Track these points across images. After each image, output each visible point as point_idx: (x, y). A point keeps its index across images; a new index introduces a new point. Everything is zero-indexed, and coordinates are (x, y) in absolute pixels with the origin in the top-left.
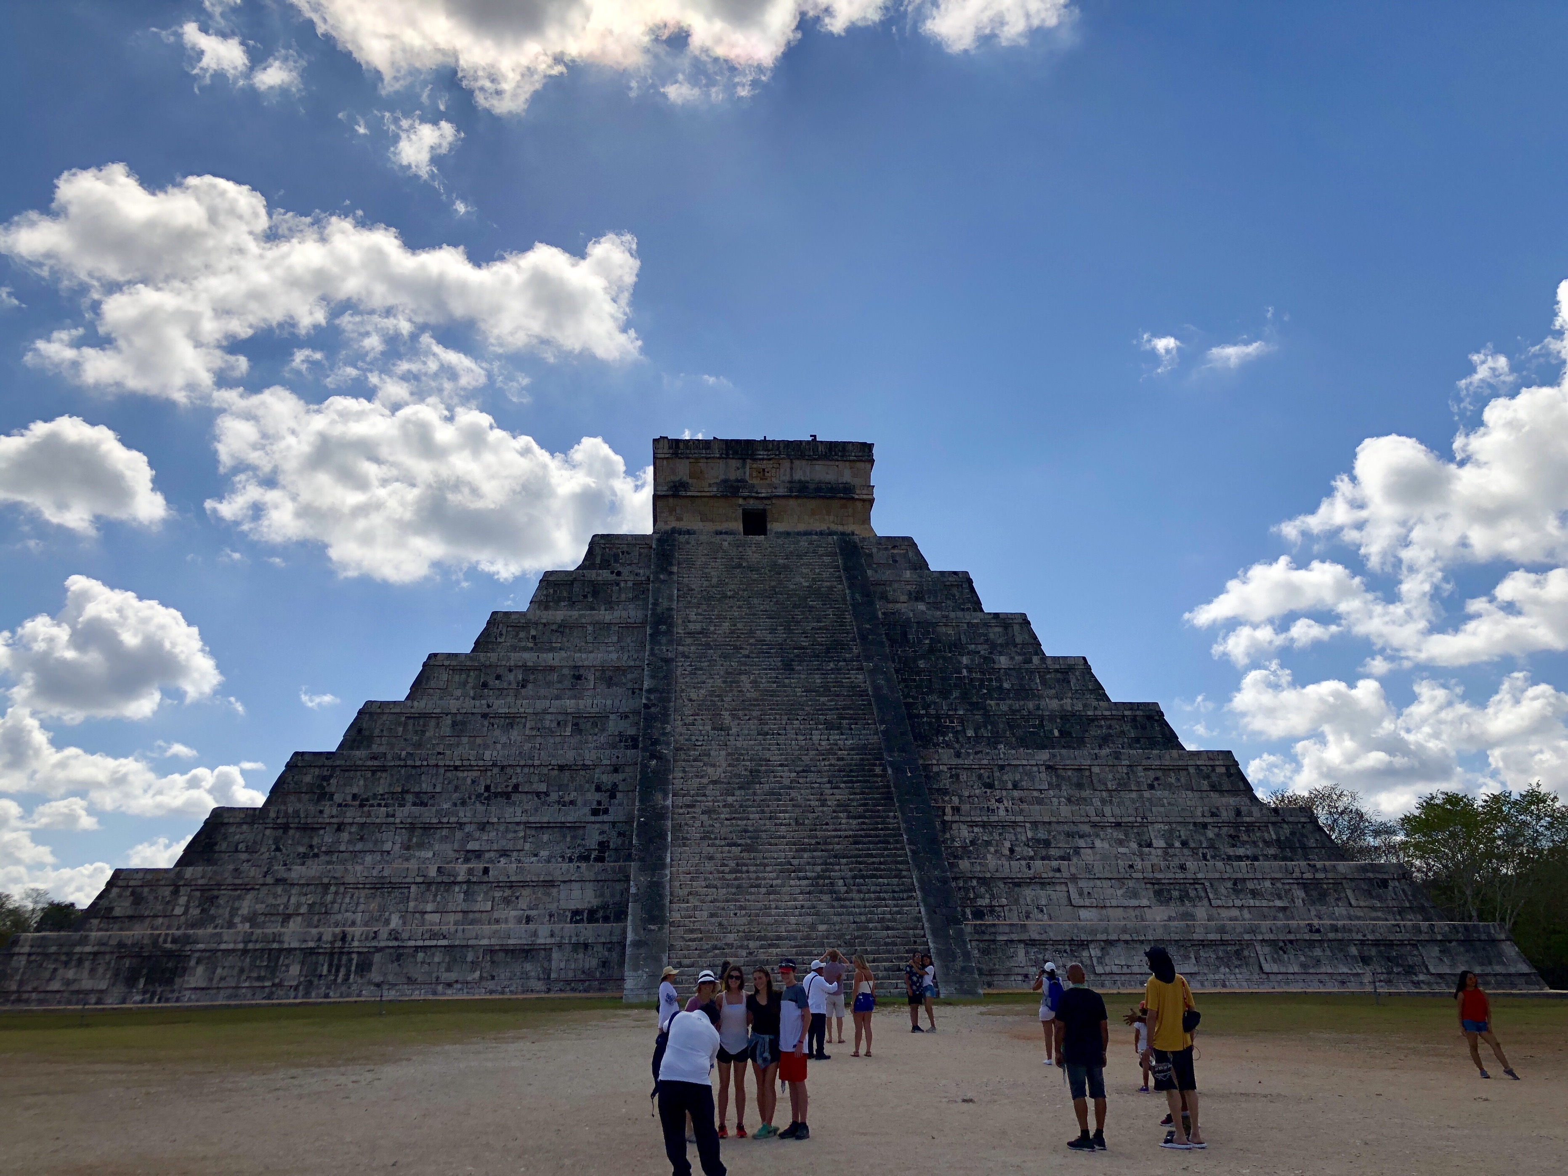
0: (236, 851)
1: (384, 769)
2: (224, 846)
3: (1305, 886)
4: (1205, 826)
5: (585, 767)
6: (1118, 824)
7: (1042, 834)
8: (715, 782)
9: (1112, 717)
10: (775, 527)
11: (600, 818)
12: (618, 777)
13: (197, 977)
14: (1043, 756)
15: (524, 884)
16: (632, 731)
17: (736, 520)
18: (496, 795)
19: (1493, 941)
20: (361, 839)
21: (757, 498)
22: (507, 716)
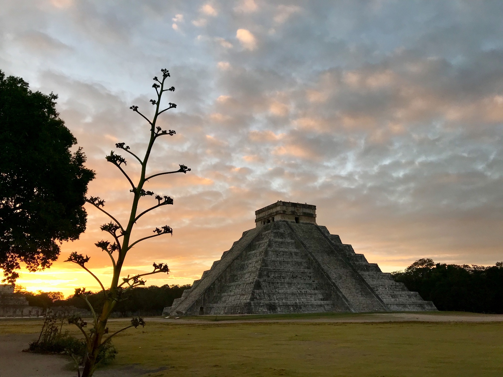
0: (264, 287)
1: (276, 272)
2: (262, 286)
3: (408, 296)
4: (392, 286)
5: (306, 273)
6: (382, 285)
7: (373, 287)
8: (336, 278)
9: (372, 266)
10: (301, 221)
11: (314, 282)
12: (311, 275)
13: (279, 309)
14: (367, 273)
15: (312, 294)
16: (307, 266)
17: (294, 219)
18: (295, 277)
19: (432, 304)
20: (282, 285)
21: (298, 215)
22: (287, 262)
